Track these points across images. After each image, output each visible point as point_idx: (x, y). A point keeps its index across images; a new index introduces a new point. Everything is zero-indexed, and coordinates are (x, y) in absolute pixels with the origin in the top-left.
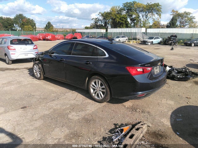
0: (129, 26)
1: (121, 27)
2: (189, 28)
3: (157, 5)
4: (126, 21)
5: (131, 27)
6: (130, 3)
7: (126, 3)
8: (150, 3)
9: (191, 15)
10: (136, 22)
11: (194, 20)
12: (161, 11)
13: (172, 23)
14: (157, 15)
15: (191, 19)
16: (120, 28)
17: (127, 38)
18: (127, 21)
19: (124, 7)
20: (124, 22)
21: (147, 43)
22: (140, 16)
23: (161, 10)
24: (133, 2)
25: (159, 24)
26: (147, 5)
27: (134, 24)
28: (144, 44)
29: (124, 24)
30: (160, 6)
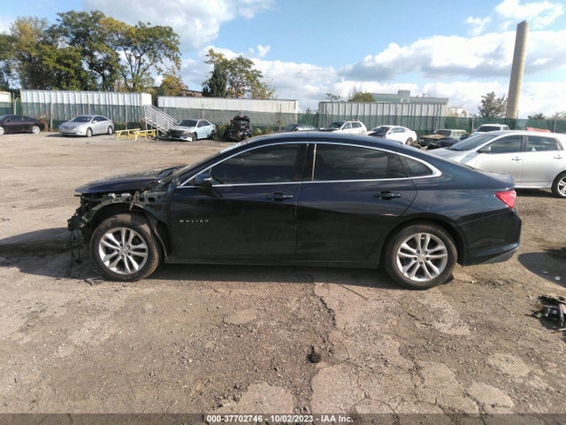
0: (90, 86)
1: (65, 86)
2: (254, 98)
3: (168, 32)
4: (79, 71)
5: (96, 90)
6: (81, 15)
7: (69, 13)
8: (146, 24)
9: (253, 68)
10: (109, 75)
11: (261, 80)
12: (177, 50)
13: (216, 84)
14: (168, 59)
15: (253, 77)
16: (61, 89)
17: (108, 123)
18: (82, 69)
19: (65, 24)
20: (72, 72)
21: (182, 138)
22: (120, 57)
23: (178, 46)
24: (94, 14)
25: (179, 85)
26: (139, 27)
27: (104, 79)
28: (176, 140)
29: (72, 77)
30: (175, 35)
